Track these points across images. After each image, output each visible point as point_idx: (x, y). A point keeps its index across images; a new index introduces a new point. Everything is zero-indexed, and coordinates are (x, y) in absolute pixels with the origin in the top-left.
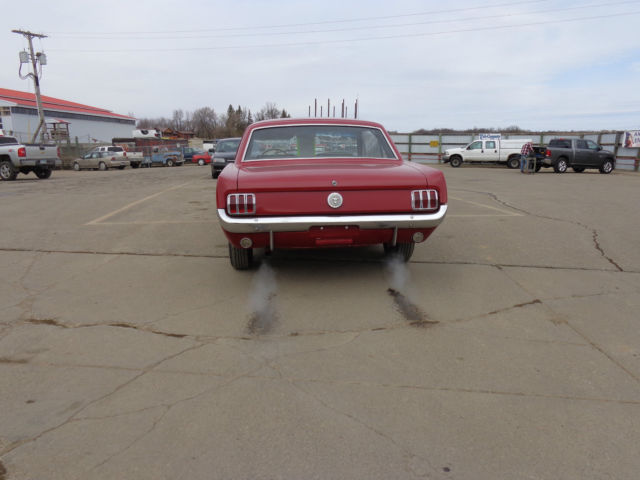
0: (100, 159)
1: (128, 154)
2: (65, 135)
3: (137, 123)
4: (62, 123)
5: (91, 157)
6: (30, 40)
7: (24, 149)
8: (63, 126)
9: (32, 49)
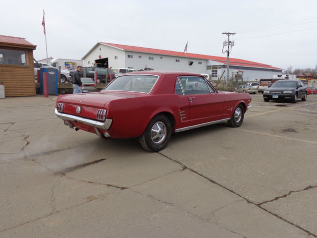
0: (244, 89)
1: (260, 87)
2: (241, 77)
3: (283, 71)
4: (240, 72)
5: (241, 88)
6: (229, 36)
7: (197, 83)
8: (241, 73)
9: (229, 40)
